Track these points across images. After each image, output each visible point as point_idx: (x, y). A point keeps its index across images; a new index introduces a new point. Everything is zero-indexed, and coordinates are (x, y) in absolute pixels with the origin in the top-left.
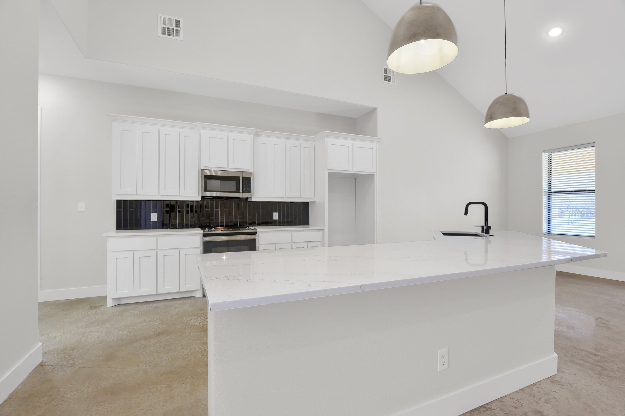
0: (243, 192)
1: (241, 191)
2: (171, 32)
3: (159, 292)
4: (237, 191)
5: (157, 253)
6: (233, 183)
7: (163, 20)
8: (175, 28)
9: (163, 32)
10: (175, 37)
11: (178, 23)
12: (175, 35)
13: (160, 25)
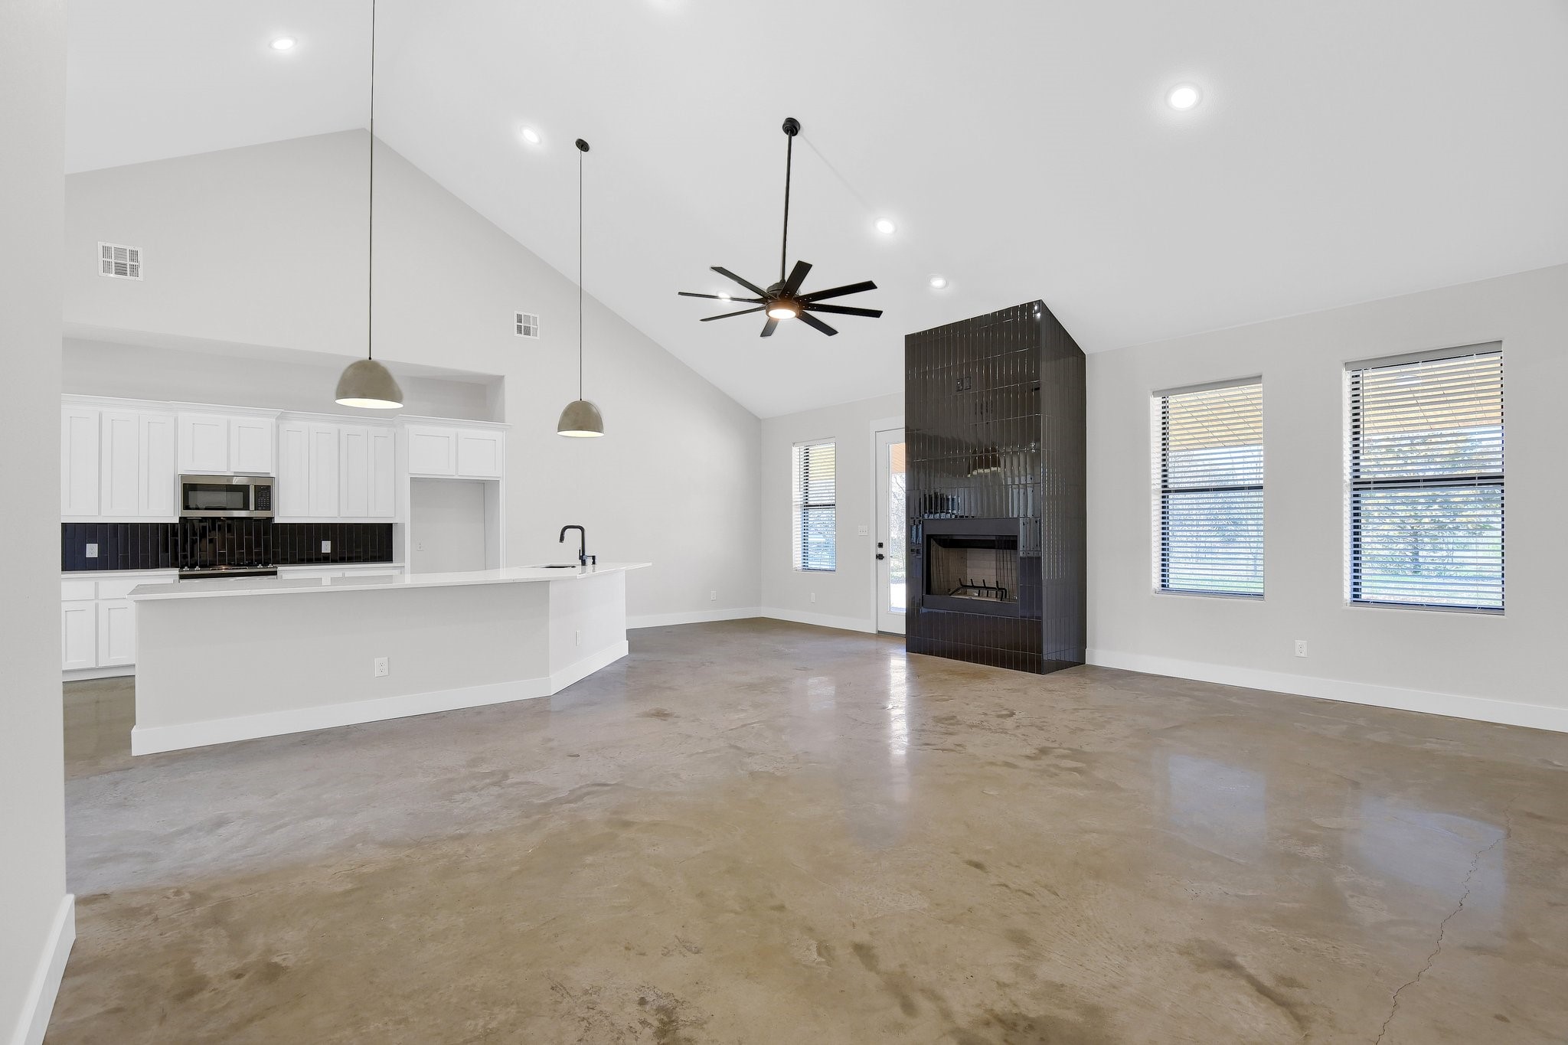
0: (256, 509)
1: (252, 506)
2: (121, 270)
3: (101, 665)
4: (246, 507)
5: (97, 606)
6: (239, 495)
7: (106, 250)
8: (128, 263)
9: (107, 267)
10: (128, 277)
11: (134, 254)
12: (128, 272)
13: (101, 259)
